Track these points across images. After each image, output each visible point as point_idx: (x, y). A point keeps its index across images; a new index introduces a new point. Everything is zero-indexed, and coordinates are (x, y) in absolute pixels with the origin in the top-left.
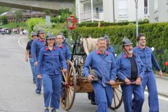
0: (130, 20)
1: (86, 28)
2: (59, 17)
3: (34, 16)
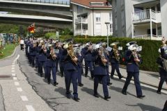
0: (103, 35)
1: (78, 39)
2: (63, 32)
3: (50, 32)
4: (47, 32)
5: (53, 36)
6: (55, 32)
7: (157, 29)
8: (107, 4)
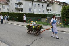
7: (22, 10)
8: (7, 2)
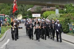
2: (65, 10)
4: (45, 11)
5: (52, 15)
6: (55, 11)
